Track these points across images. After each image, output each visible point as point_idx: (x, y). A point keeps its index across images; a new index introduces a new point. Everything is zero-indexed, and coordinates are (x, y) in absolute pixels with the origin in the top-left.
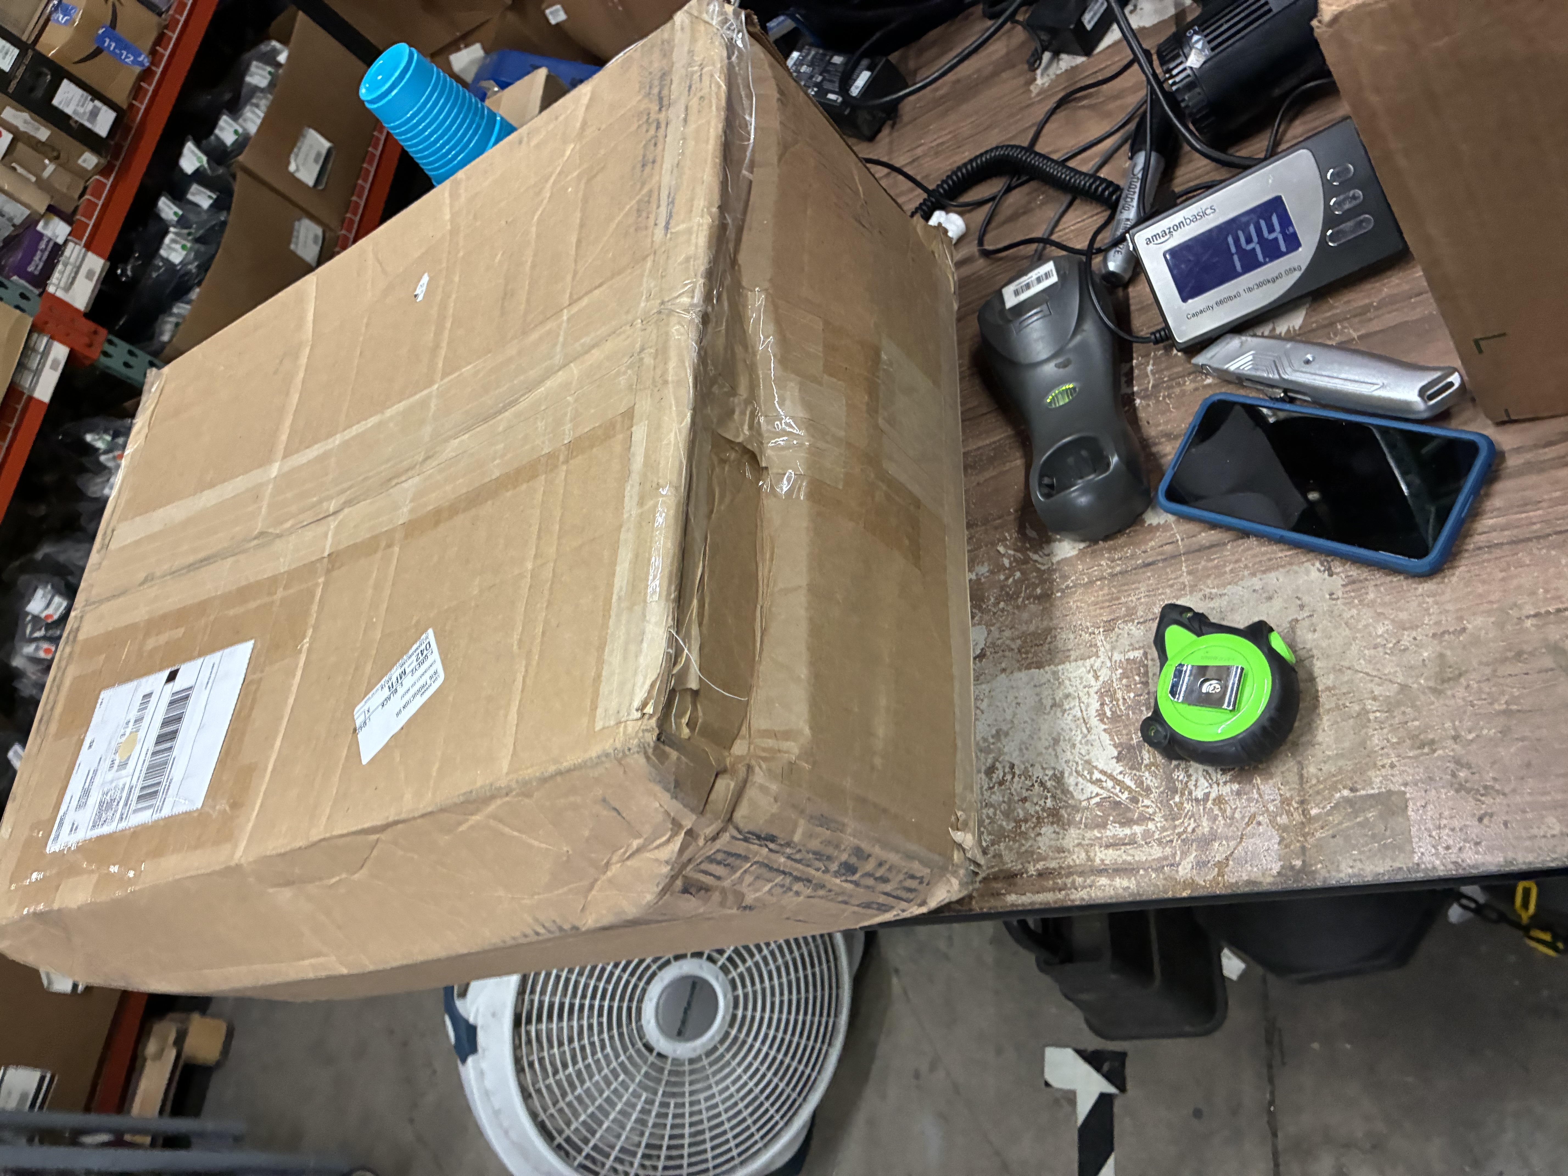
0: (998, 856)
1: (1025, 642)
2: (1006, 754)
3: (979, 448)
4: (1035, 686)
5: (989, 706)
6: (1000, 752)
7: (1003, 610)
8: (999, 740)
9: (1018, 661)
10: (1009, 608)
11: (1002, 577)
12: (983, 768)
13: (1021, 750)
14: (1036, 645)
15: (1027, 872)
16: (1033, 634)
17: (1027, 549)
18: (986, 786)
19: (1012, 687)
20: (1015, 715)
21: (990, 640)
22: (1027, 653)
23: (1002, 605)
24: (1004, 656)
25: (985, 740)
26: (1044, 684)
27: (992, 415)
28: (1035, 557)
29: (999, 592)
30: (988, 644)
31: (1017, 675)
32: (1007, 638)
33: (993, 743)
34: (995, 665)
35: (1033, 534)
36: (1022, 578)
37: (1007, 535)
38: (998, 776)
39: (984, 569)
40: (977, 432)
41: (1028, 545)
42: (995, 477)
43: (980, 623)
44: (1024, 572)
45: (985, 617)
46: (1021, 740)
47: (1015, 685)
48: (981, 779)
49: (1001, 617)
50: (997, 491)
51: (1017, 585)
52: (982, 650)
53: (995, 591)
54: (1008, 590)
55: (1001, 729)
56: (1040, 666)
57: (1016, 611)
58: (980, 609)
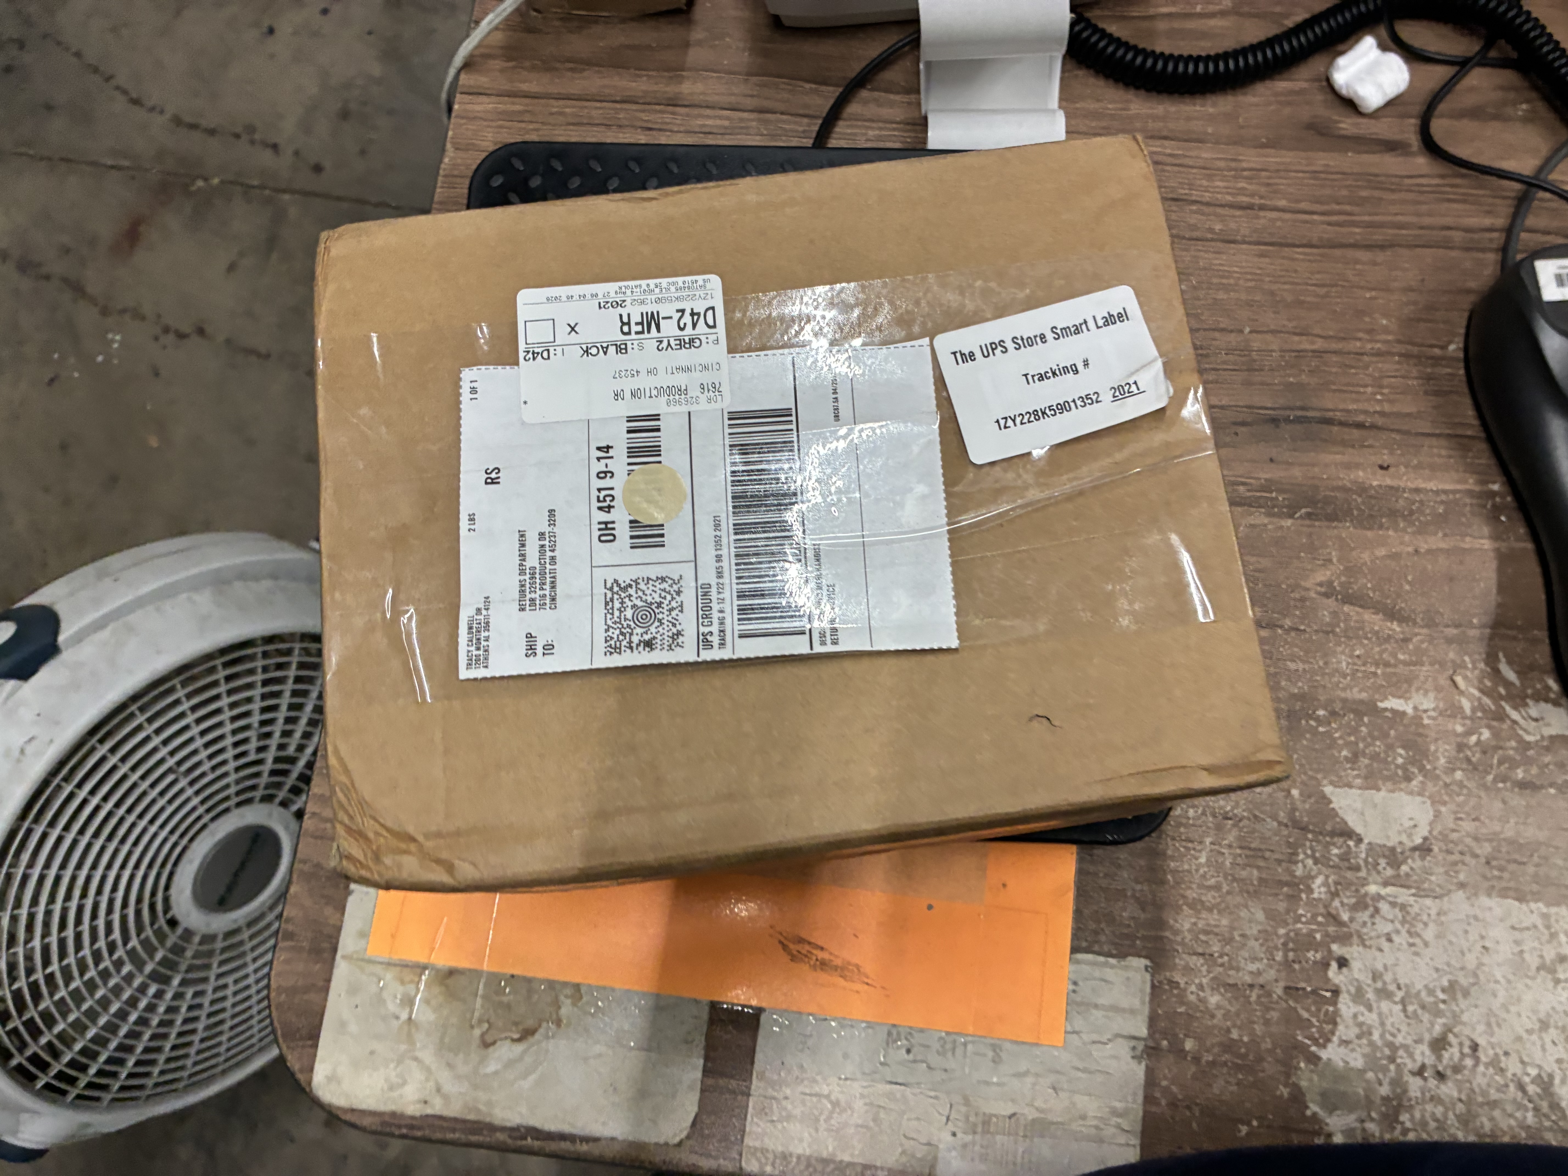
1: (1497, 850)
2: (1465, 1025)
3: (1417, 490)
4: (1513, 928)
5: (1439, 936)
6: (1456, 1019)
7: (1461, 785)
8: (1455, 999)
9: (1485, 877)
10: (1471, 784)
11: (1459, 729)
12: (1427, 1037)
13: (1488, 1024)
14: (1515, 861)
16: (1511, 842)
17: (1501, 697)
19: (1476, 918)
20: (1480, 965)
21: (1439, 828)
22: (1500, 869)
23: (1459, 775)
24: (1464, 864)
25: (1431, 992)
26: (1528, 929)
27: (1443, 442)
28: (1514, 715)
29: (1454, 753)
30: (1435, 833)
31: (1484, 900)
32: (1468, 835)
33: (1444, 1002)
34: (1446, 873)
35: (1511, 675)
36: (1494, 743)
37: (1467, 659)
38: (1451, 1059)
39: (1427, 703)
40: (1415, 462)
41: (1502, 691)
42: (1447, 552)
43: (1420, 794)
44: (1496, 734)
45: (1430, 785)
46: (1490, 1010)
47: (1480, 916)
48: (1423, 1054)
49: (1458, 795)
50: (1451, 579)
51: (1484, 752)
52: (1425, 839)
53: (1447, 747)
54: (1469, 753)
55: (1456, 981)
56: (1521, 899)
57: (1483, 794)
58: (1422, 769)
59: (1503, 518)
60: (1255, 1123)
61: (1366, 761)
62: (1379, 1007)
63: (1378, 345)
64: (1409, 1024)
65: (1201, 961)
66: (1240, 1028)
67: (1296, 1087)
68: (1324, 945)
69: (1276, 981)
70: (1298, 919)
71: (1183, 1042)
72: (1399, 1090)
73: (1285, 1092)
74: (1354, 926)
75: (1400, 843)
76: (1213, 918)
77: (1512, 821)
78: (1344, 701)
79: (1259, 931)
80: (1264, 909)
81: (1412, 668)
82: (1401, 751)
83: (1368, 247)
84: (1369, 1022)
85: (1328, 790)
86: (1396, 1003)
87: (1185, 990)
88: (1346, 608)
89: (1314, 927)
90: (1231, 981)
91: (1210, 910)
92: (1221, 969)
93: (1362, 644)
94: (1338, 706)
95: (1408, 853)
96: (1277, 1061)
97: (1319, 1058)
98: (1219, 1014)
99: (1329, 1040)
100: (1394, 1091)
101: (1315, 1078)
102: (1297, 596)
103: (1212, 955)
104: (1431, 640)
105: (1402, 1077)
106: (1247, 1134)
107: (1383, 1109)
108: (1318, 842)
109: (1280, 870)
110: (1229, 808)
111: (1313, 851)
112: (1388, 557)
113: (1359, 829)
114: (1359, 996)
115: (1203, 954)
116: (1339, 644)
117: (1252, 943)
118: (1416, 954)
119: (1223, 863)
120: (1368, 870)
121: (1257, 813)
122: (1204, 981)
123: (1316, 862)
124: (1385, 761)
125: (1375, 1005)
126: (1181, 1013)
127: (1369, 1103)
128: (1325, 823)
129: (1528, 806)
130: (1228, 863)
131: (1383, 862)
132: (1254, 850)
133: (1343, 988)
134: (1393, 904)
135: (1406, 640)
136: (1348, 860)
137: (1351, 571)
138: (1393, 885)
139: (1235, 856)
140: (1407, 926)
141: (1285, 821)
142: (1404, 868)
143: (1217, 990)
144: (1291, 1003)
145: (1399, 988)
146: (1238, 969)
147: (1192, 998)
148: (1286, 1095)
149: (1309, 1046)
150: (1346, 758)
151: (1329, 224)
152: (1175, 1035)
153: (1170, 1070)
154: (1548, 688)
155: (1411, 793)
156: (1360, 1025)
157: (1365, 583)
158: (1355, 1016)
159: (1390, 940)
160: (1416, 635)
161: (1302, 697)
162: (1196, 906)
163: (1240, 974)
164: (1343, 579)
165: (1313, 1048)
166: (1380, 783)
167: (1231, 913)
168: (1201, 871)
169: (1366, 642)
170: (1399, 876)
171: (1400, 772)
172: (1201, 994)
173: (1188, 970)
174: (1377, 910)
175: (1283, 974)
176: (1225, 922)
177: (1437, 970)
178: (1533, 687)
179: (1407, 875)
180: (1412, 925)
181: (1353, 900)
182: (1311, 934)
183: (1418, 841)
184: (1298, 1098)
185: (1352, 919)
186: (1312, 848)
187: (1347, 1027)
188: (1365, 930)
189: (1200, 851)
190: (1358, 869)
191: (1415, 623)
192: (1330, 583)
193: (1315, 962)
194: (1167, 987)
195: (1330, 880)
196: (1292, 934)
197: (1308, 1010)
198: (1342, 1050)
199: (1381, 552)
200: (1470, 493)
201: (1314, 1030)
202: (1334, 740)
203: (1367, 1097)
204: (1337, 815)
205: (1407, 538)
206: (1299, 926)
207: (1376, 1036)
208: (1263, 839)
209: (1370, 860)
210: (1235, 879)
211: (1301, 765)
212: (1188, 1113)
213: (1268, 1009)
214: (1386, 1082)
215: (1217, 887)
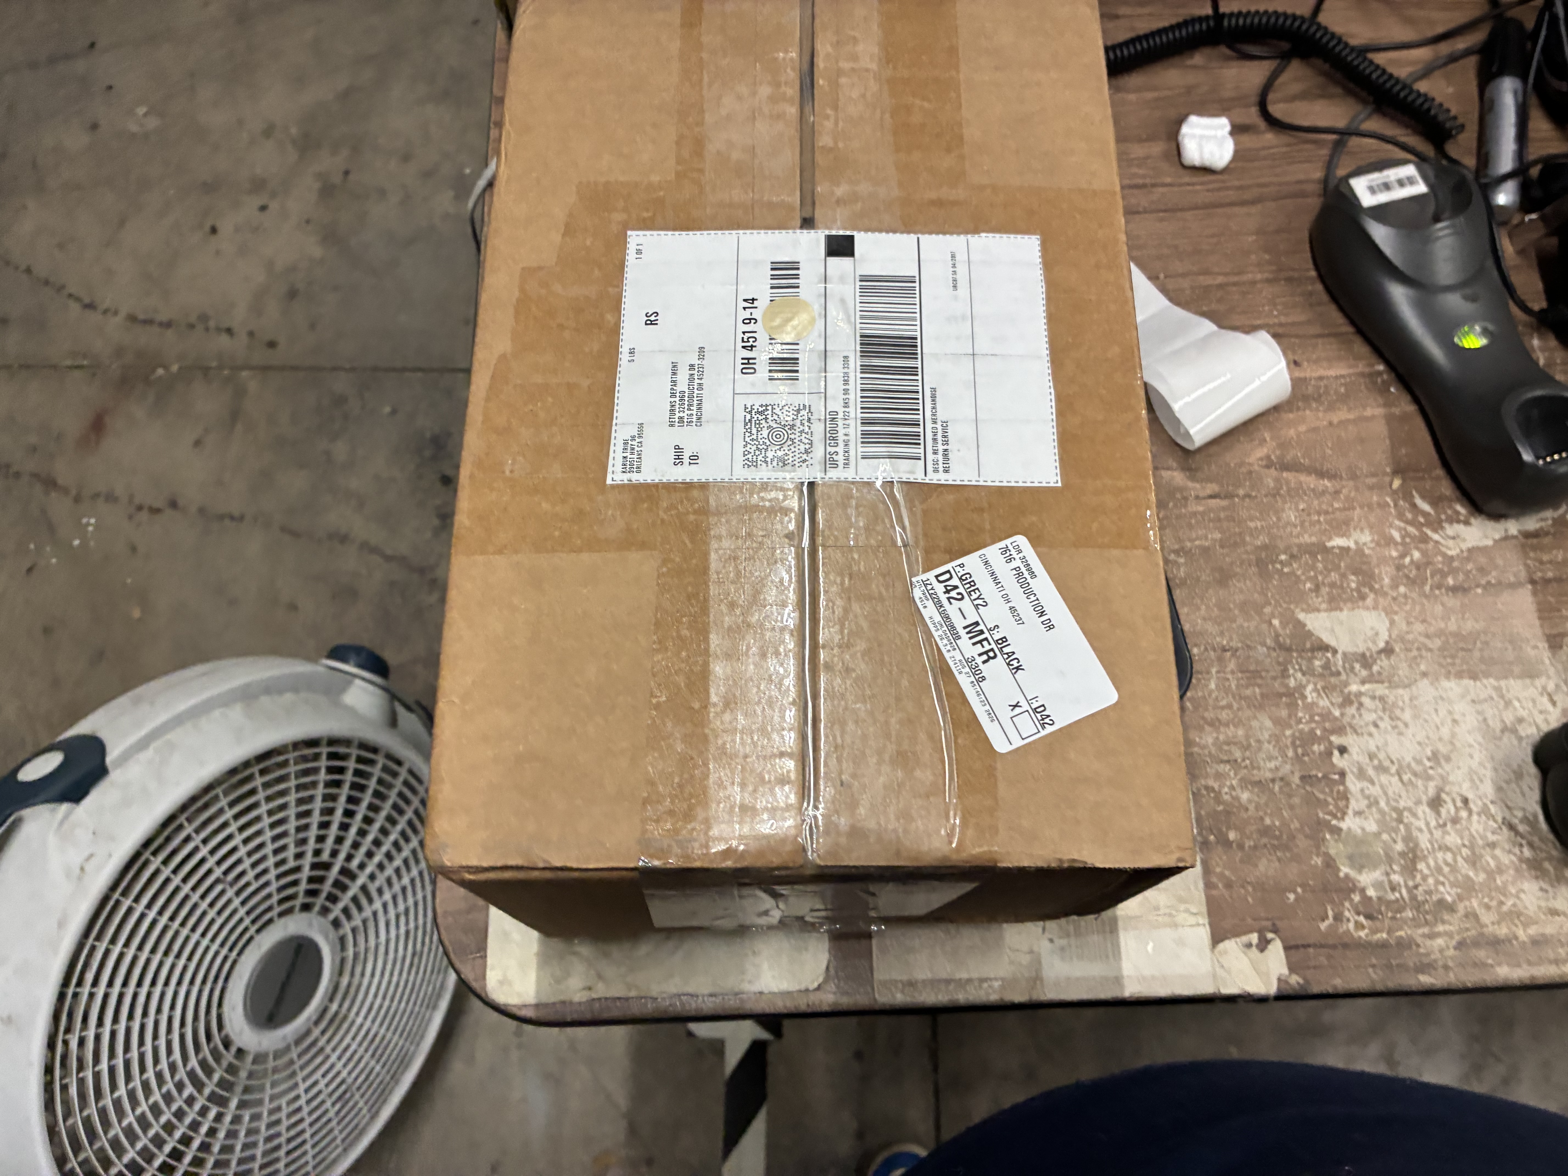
0: (1471, 915)
1: (1447, 642)
2: (1453, 784)
3: (1321, 378)
4: (1473, 701)
5: (1416, 717)
6: (1444, 779)
7: (1405, 596)
8: (1439, 763)
9: (1441, 665)
10: (1414, 595)
11: (1394, 554)
12: (1424, 799)
13: (1472, 780)
14: (1463, 649)
15: (1516, 938)
16: (1455, 635)
17: (1422, 525)
18: (1433, 823)
19: (1442, 698)
20: (1453, 735)
21: (1396, 632)
22: (1453, 657)
23: (1402, 589)
24: (1421, 657)
25: (1419, 762)
26: (1485, 700)
27: (1332, 340)
28: (1436, 537)
29: (1395, 572)
30: (1394, 636)
31: (1445, 683)
32: (1420, 634)
33: (1431, 768)
34: (1410, 666)
35: (1425, 507)
36: (1424, 560)
37: (1388, 499)
38: (1448, 812)
39: (1366, 537)
40: (1314, 356)
41: (1422, 520)
42: (1354, 422)
43: (1375, 608)
44: (1424, 553)
45: (1381, 600)
46: (1470, 768)
47: (1444, 696)
48: (1424, 813)
49: (1406, 604)
50: (1362, 441)
51: (1418, 568)
52: (1387, 643)
53: (1388, 569)
54: (1406, 571)
55: (1438, 751)
56: (1474, 677)
57: (1425, 601)
58: (1372, 589)
59: (1392, 390)
60: (1299, 890)
61: (1327, 589)
62: (1379, 781)
63: (1266, 275)
64: (1407, 791)
65: (1228, 767)
66: (1271, 815)
67: (1327, 855)
68: (1325, 738)
69: (1292, 772)
70: (1299, 721)
71: (1227, 835)
72: (1411, 845)
73: (1318, 861)
74: (1346, 719)
75: (1368, 649)
76: (1231, 731)
77: (1453, 619)
78: (1299, 546)
79: (1270, 736)
80: (1270, 718)
81: (1347, 513)
82: (1353, 577)
83: (1243, 203)
84: (1375, 793)
85: (1301, 616)
86: (1392, 775)
87: (1220, 792)
88: (1285, 474)
89: (1313, 725)
90: (1257, 779)
91: (1227, 725)
92: (1245, 771)
93: (1303, 501)
94: (1295, 550)
95: (1375, 656)
96: (1307, 837)
97: (1340, 830)
98: (1252, 807)
99: (1344, 813)
100: (1407, 846)
101: (1341, 846)
102: (1244, 470)
103: (1236, 761)
104: (1357, 489)
105: (1411, 833)
106: (1296, 900)
107: (1402, 862)
108: (1302, 658)
109: (1276, 685)
110: (1225, 642)
111: (1300, 666)
112: (1308, 431)
113: (1333, 643)
114: (1361, 774)
115: (1228, 762)
116: (1285, 502)
117: (1266, 745)
118: (1400, 734)
119: (1230, 686)
120: (1347, 674)
121: (1249, 643)
122: (1234, 782)
123: (1304, 674)
124: (1342, 587)
125: (1376, 781)
126: (1220, 812)
127: (1390, 860)
128: (1304, 644)
129: (1463, 605)
130: (1233, 687)
131: (1357, 666)
132: (1252, 672)
133: (1348, 770)
134: (1373, 698)
135: (1337, 492)
136: (1330, 669)
137: (1284, 445)
138: (1370, 682)
139: (1238, 680)
140: (1387, 713)
141: (1273, 645)
142: (1375, 668)
143: (1246, 787)
144: (1308, 788)
145: (1392, 762)
146: (1259, 769)
147: (1226, 797)
148: (1319, 863)
149: (1329, 822)
150: (1310, 590)
151: (1208, 190)
152: (1220, 830)
153: (1221, 859)
154: (1458, 513)
155: (1368, 608)
156: (1368, 797)
157: (1295, 454)
158: (1362, 790)
159: (1376, 726)
160: (1343, 487)
161: (1265, 547)
162: (1215, 724)
163: (1262, 772)
164: (1278, 452)
165: (1334, 822)
166: (1342, 604)
167: (1244, 725)
168: (1214, 696)
169: (1306, 498)
170: (1372, 675)
171: (1355, 594)
172: (1234, 793)
173: (1219, 776)
174: (1361, 705)
175: (1297, 767)
176: (1240, 732)
177: (1419, 743)
178: (1445, 513)
179: (1379, 673)
180: (1391, 712)
181: (1340, 700)
182: (1312, 731)
183: (1382, 645)
184: (1330, 864)
185: (1342, 715)
186: (1297, 663)
187: (1357, 800)
188: (1355, 722)
189: (1209, 680)
190: (1339, 674)
191: (1341, 478)
192: (1268, 457)
193: (1320, 754)
194: (1204, 792)
195: (1319, 687)
196: (1297, 734)
197: (1323, 792)
198: (1357, 820)
199: (1302, 428)
200: (1362, 375)
201: (1331, 807)
202: (1298, 577)
203: (1387, 855)
204: (1312, 634)
205: (1321, 414)
206: (1301, 726)
207: (1383, 804)
208: (1258, 662)
209: (1347, 665)
210: (1241, 698)
211: (1276, 601)
212: (1243, 891)
213: (1290, 796)
214: (1399, 840)
215: (1229, 706)
